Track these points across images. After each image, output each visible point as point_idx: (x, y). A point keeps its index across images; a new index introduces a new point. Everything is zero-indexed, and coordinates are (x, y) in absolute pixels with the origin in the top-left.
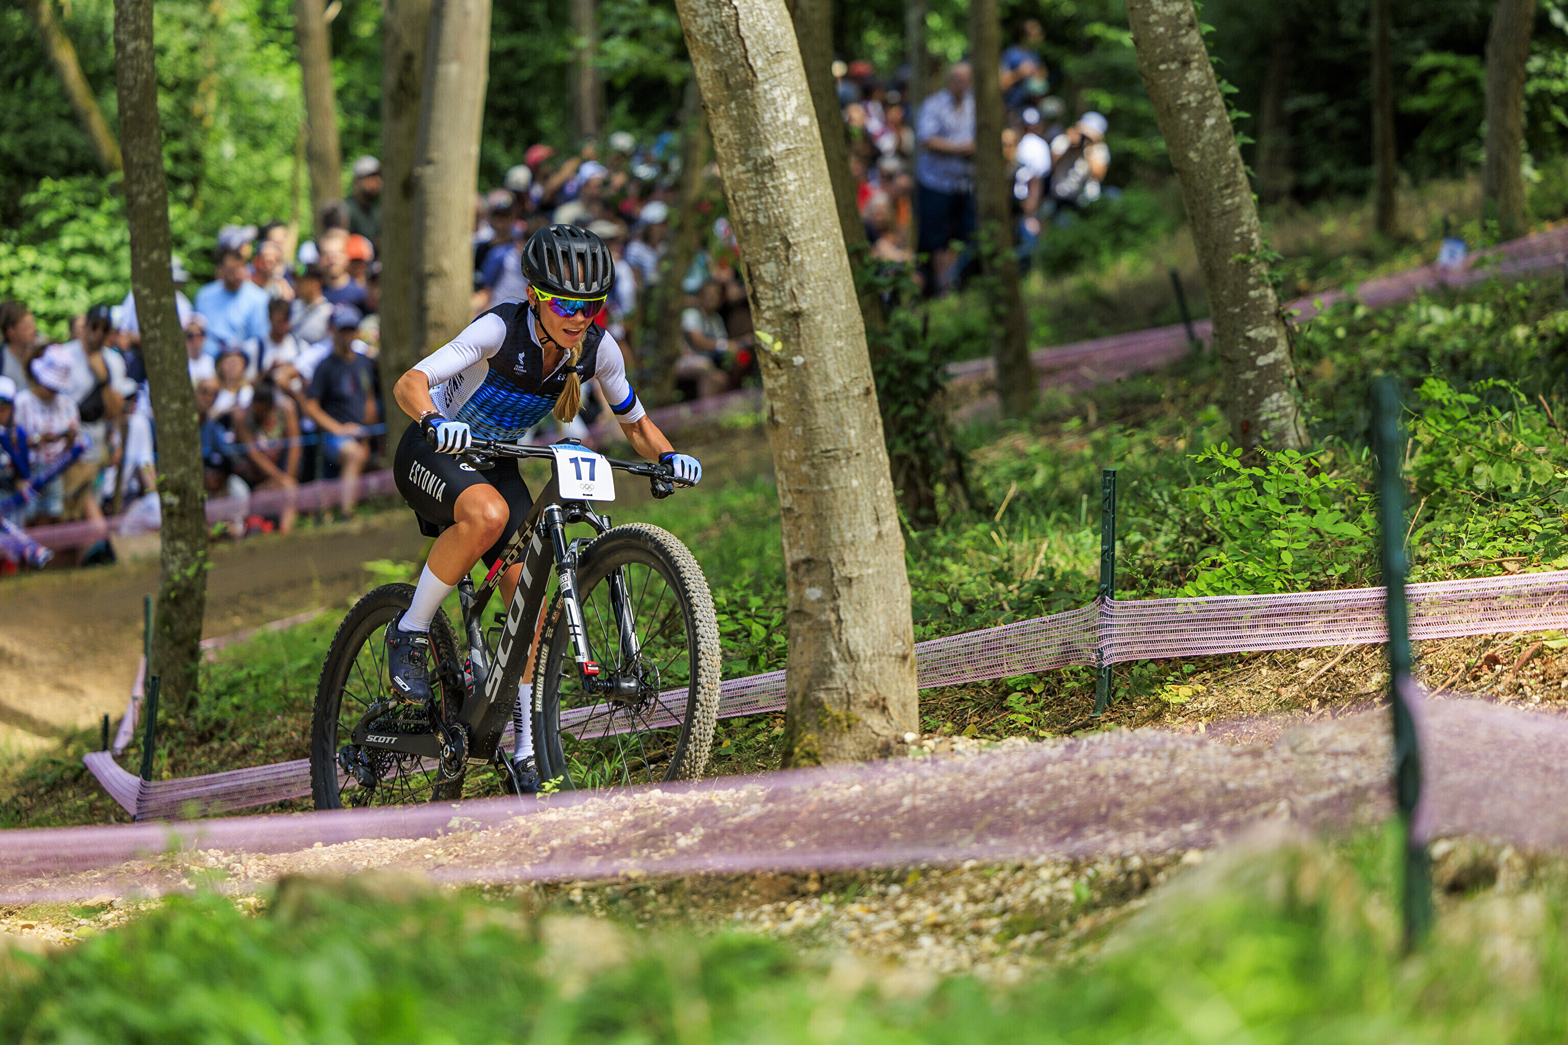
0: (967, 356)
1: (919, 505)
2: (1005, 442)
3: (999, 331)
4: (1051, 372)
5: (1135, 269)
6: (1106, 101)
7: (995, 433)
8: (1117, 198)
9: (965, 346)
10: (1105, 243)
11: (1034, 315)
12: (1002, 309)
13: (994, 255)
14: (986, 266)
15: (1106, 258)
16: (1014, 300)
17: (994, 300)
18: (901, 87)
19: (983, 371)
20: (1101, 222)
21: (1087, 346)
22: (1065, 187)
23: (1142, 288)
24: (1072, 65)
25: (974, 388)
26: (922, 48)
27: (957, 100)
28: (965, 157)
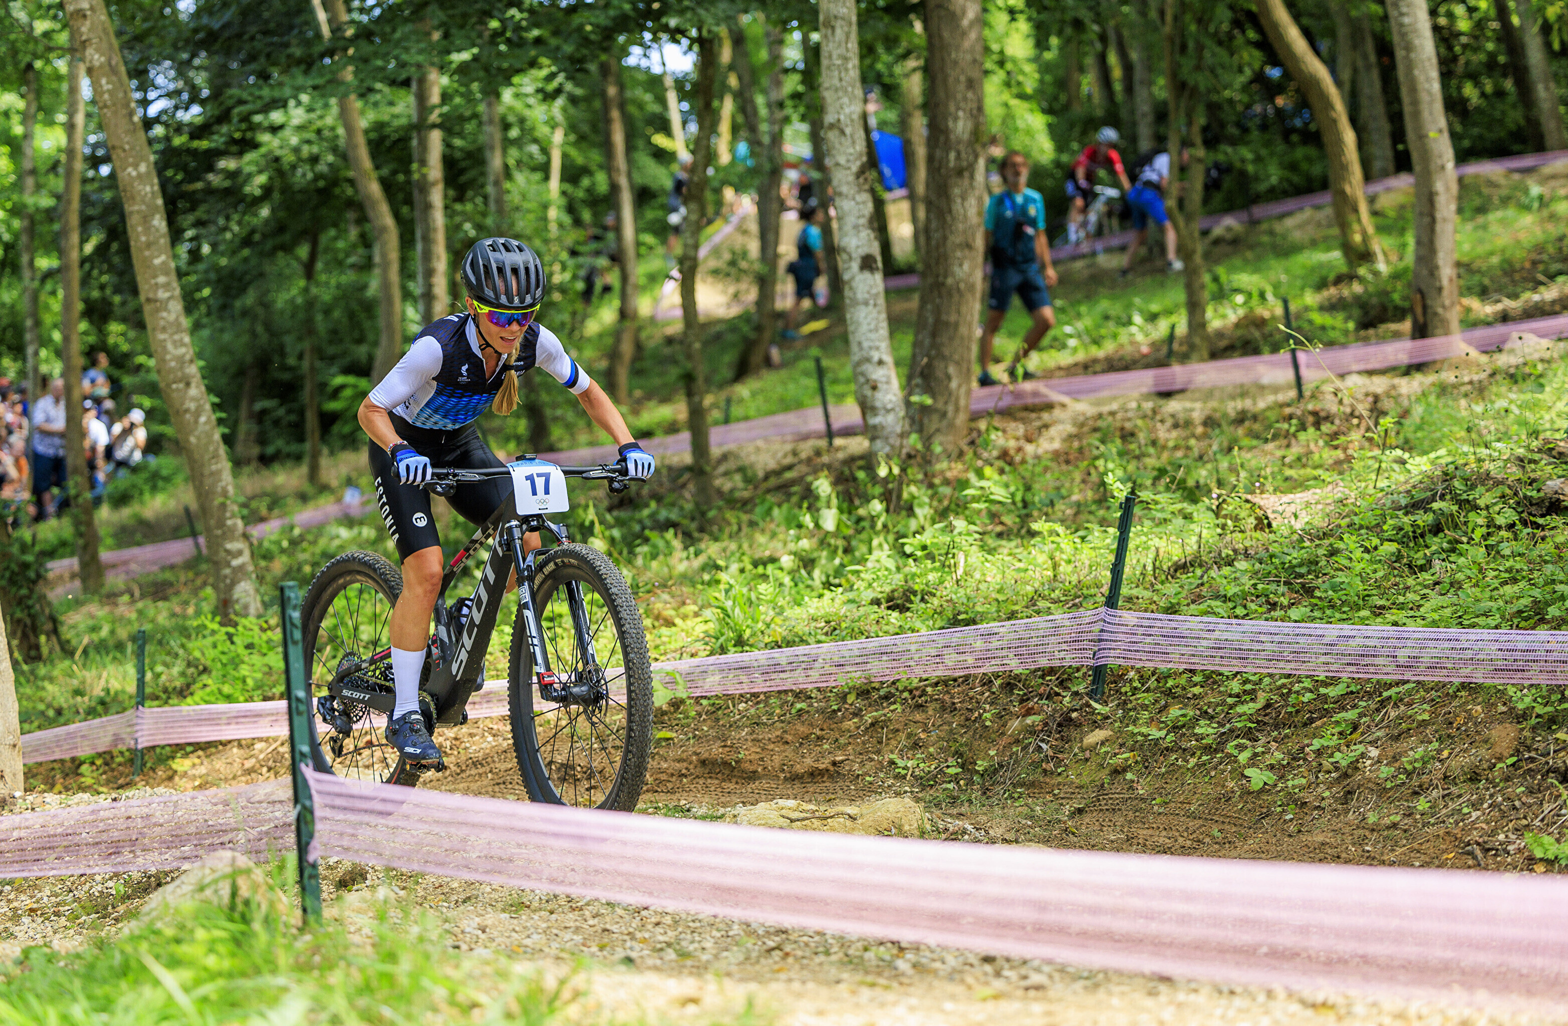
0: (62, 557)
1: (30, 648)
2: (85, 609)
3: (81, 542)
4: (114, 566)
5: (164, 504)
6: (147, 402)
7: (78, 603)
8: (153, 461)
9: (61, 551)
10: (146, 488)
11: (102, 531)
12: (83, 529)
13: (77, 496)
14: (72, 503)
15: (147, 496)
16: (90, 523)
17: (77, 523)
18: (22, 391)
19: (71, 566)
20: (144, 475)
21: (135, 551)
22: (121, 453)
23: (169, 516)
24: (127, 380)
25: (67, 575)
26: (36, 369)
27: (57, 401)
28: (62, 435)
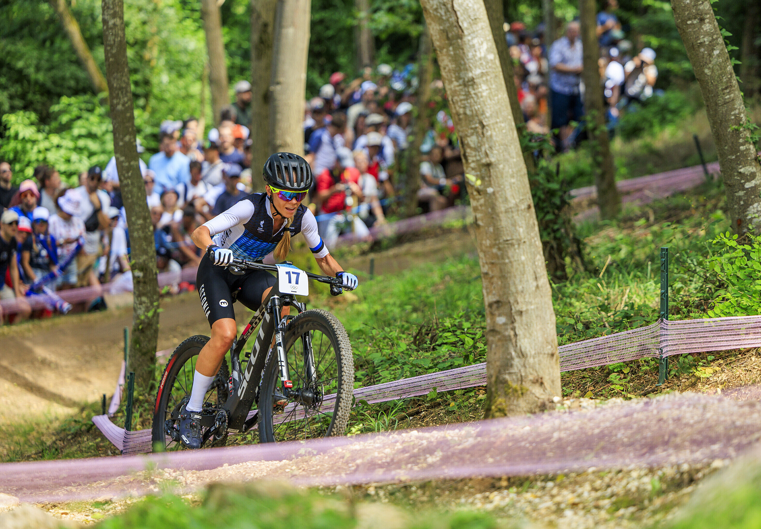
0: (580, 186)
1: (556, 269)
2: (603, 233)
3: (599, 171)
4: (628, 193)
5: (673, 135)
6: (654, 41)
7: (598, 228)
8: (662, 96)
9: (579, 180)
10: (656, 121)
11: (617, 162)
12: (600, 159)
13: (595, 129)
14: (590, 135)
15: (657, 129)
16: (607, 154)
17: (595, 154)
18: (540, 36)
19: (590, 193)
20: (653, 109)
21: (647, 179)
22: (633, 90)
23: (677, 146)
24: (635, 21)
25: (585, 203)
26: (552, 14)
27: (572, 42)
28: (577, 74)
